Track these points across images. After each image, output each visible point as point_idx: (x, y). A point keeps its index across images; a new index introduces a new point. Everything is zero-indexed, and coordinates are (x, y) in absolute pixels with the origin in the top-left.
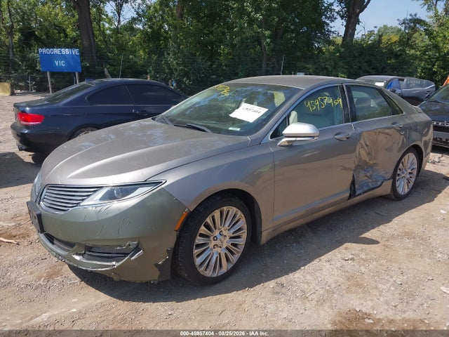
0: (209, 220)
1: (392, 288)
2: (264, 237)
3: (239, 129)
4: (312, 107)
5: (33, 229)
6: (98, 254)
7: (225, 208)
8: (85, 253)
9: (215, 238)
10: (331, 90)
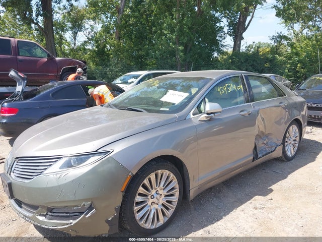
0: (146, 182)
1: (296, 230)
2: (192, 194)
3: (168, 109)
4: (222, 92)
5: (5, 196)
6: (58, 214)
7: (160, 172)
8: (47, 214)
9: (152, 197)
10: (234, 79)
